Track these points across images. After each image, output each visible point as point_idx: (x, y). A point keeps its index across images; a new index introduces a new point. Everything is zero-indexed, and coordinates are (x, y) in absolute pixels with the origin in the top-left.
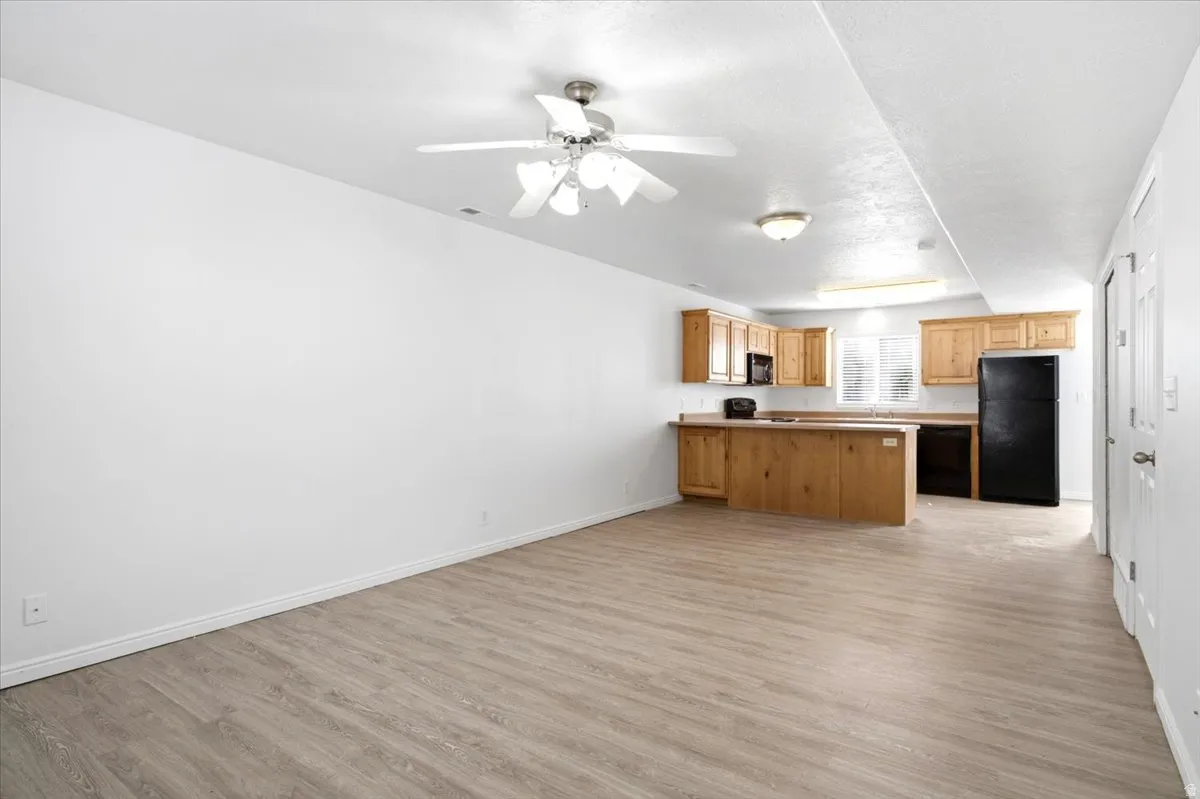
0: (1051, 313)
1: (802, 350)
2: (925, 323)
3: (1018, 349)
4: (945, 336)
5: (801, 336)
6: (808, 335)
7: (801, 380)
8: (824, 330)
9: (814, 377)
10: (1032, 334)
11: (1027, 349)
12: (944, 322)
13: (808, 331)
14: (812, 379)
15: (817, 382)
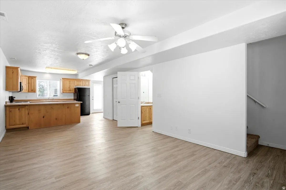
0: (86, 80)
1: (28, 82)
2: (63, 79)
3: (81, 86)
4: (67, 82)
5: (27, 78)
6: (30, 78)
7: (28, 91)
8: (35, 77)
9: (32, 90)
10: (83, 83)
11: (83, 86)
12: (67, 79)
13: (29, 77)
14: (31, 90)
15: (33, 91)
